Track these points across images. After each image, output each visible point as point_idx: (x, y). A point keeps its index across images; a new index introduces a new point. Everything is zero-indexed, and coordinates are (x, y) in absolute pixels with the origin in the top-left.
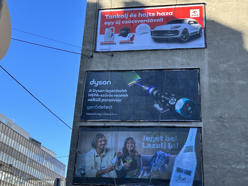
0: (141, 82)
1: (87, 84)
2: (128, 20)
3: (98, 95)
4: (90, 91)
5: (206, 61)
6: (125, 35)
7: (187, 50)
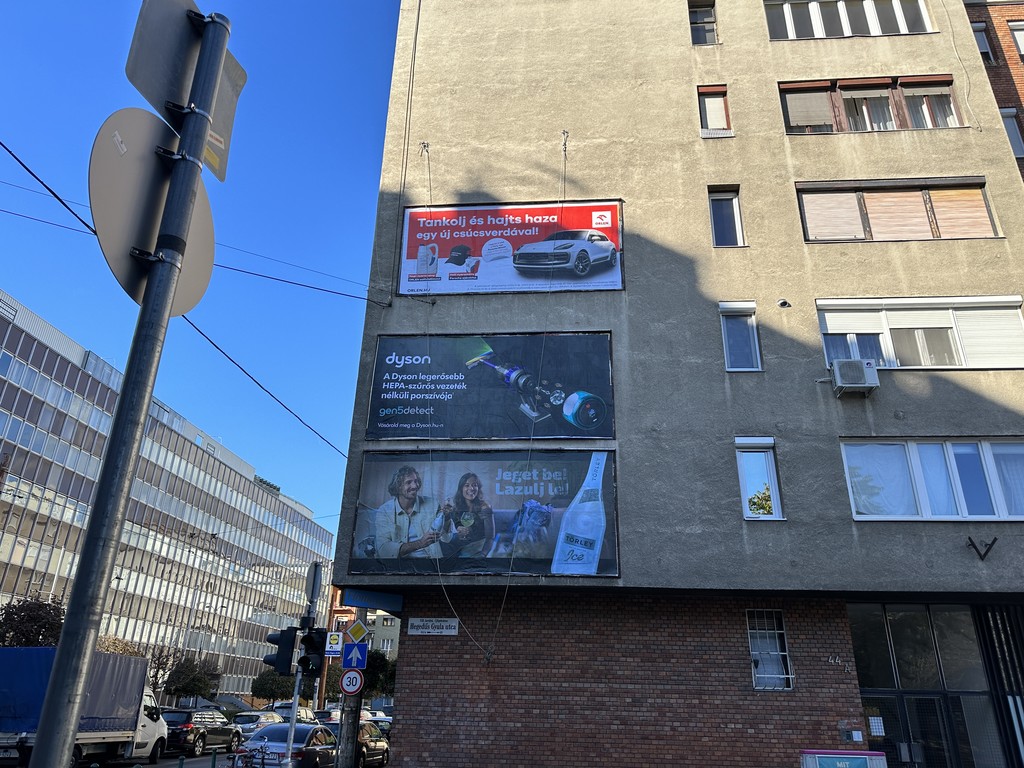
0: (493, 359)
1: (381, 362)
2: (465, 229)
3: (402, 385)
4: (387, 376)
5: (623, 317)
6: (459, 261)
7: (586, 294)
